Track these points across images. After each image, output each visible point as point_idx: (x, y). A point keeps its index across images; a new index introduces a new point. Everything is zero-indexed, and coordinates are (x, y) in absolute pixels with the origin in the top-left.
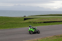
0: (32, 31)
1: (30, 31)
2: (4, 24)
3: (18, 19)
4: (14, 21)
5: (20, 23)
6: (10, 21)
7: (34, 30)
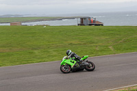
7: (75, 62)
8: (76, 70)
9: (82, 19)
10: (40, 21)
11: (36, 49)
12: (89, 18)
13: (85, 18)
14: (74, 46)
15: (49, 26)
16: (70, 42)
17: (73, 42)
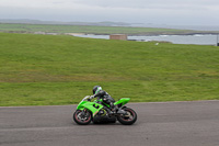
10: (157, 34)
11: (145, 80)
14: (207, 79)
15: (171, 44)
16: (201, 72)
17: (207, 72)
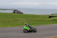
0: (27, 30)
1: (24, 29)
2: (31, 21)
3: (44, 17)
4: (40, 19)
5: (45, 20)
6: (36, 19)
7: (29, 28)
8: (30, 31)
9: (14, 10)
12: (17, 10)
13: (16, 10)
